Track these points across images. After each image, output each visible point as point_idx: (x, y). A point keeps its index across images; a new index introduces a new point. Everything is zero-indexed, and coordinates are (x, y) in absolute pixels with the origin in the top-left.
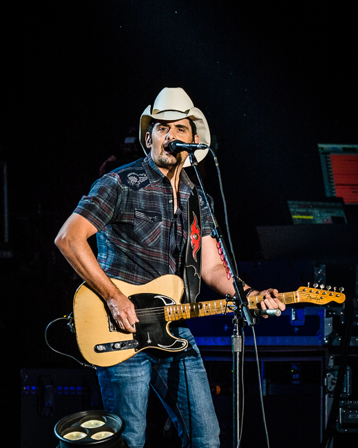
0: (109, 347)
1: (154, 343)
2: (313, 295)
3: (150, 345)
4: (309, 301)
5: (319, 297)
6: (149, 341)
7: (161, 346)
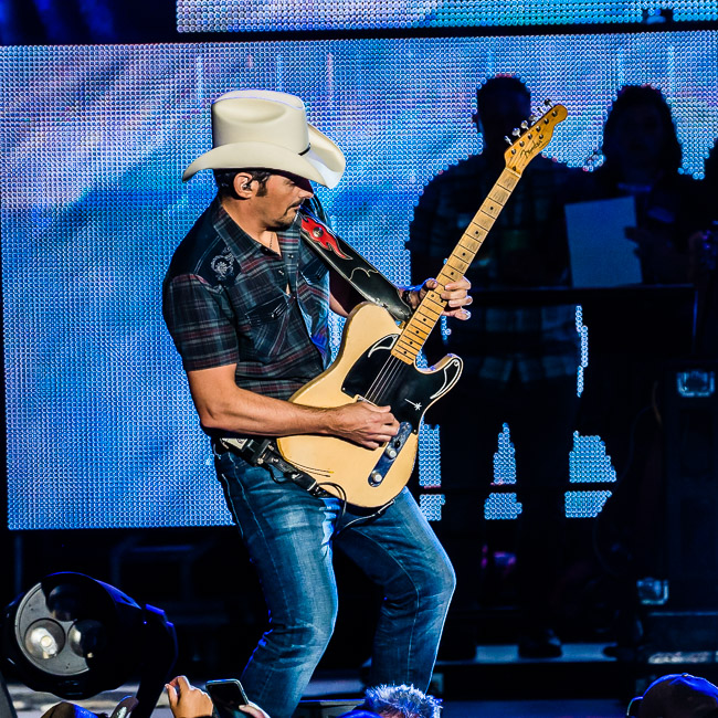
1: (425, 402)
6: (418, 406)
7: (435, 396)
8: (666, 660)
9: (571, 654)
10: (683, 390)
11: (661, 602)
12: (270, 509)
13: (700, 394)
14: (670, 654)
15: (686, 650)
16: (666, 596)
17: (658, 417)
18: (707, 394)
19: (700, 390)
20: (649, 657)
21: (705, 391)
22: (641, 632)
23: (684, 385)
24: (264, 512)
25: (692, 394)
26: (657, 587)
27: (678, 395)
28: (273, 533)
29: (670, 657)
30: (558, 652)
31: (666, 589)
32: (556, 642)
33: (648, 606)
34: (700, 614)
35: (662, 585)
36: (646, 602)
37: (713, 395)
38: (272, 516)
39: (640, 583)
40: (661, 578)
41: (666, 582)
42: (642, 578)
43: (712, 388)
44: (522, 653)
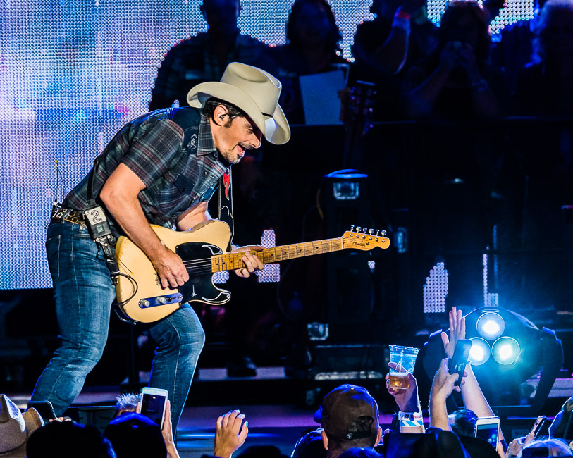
0: (153, 302)
1: (198, 297)
2: (358, 241)
3: (195, 298)
4: (354, 247)
5: (365, 242)
6: (194, 294)
7: (205, 299)
8: (327, 377)
9: (263, 373)
10: (338, 195)
11: (323, 339)
12: (87, 268)
13: (349, 198)
14: (329, 374)
15: (340, 371)
16: (327, 335)
17: (321, 213)
18: (354, 198)
19: (349, 195)
20: (315, 375)
21: (353, 196)
22: (310, 358)
23: (338, 192)
24: (83, 269)
25: (343, 198)
26: (321, 329)
27: (334, 198)
28: (84, 283)
29: (329, 376)
30: (253, 373)
31: (327, 329)
32: (252, 366)
33: (316, 341)
34: (349, 346)
35: (324, 328)
36: (313, 339)
37: (358, 199)
38: (87, 273)
39: (309, 326)
40: (323, 322)
41: (327, 325)
42: (311, 323)
43: (357, 193)
44: (229, 374)
